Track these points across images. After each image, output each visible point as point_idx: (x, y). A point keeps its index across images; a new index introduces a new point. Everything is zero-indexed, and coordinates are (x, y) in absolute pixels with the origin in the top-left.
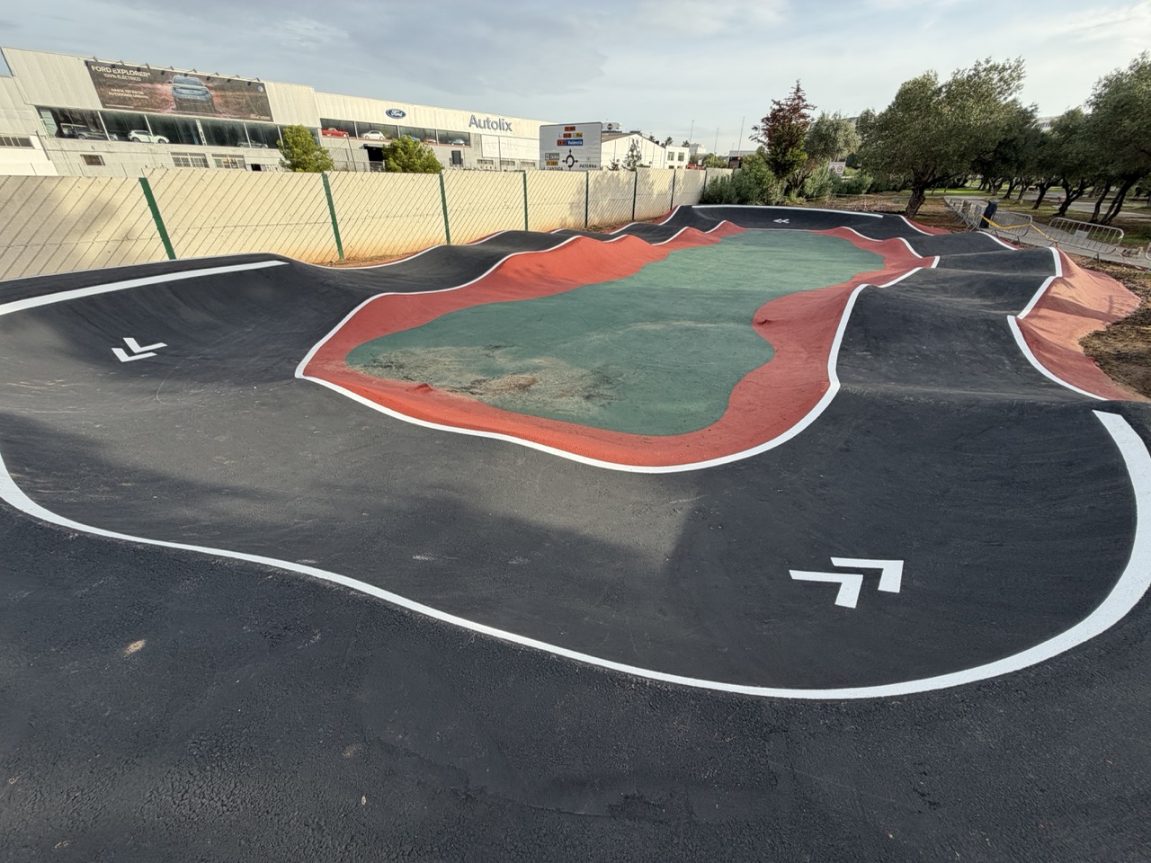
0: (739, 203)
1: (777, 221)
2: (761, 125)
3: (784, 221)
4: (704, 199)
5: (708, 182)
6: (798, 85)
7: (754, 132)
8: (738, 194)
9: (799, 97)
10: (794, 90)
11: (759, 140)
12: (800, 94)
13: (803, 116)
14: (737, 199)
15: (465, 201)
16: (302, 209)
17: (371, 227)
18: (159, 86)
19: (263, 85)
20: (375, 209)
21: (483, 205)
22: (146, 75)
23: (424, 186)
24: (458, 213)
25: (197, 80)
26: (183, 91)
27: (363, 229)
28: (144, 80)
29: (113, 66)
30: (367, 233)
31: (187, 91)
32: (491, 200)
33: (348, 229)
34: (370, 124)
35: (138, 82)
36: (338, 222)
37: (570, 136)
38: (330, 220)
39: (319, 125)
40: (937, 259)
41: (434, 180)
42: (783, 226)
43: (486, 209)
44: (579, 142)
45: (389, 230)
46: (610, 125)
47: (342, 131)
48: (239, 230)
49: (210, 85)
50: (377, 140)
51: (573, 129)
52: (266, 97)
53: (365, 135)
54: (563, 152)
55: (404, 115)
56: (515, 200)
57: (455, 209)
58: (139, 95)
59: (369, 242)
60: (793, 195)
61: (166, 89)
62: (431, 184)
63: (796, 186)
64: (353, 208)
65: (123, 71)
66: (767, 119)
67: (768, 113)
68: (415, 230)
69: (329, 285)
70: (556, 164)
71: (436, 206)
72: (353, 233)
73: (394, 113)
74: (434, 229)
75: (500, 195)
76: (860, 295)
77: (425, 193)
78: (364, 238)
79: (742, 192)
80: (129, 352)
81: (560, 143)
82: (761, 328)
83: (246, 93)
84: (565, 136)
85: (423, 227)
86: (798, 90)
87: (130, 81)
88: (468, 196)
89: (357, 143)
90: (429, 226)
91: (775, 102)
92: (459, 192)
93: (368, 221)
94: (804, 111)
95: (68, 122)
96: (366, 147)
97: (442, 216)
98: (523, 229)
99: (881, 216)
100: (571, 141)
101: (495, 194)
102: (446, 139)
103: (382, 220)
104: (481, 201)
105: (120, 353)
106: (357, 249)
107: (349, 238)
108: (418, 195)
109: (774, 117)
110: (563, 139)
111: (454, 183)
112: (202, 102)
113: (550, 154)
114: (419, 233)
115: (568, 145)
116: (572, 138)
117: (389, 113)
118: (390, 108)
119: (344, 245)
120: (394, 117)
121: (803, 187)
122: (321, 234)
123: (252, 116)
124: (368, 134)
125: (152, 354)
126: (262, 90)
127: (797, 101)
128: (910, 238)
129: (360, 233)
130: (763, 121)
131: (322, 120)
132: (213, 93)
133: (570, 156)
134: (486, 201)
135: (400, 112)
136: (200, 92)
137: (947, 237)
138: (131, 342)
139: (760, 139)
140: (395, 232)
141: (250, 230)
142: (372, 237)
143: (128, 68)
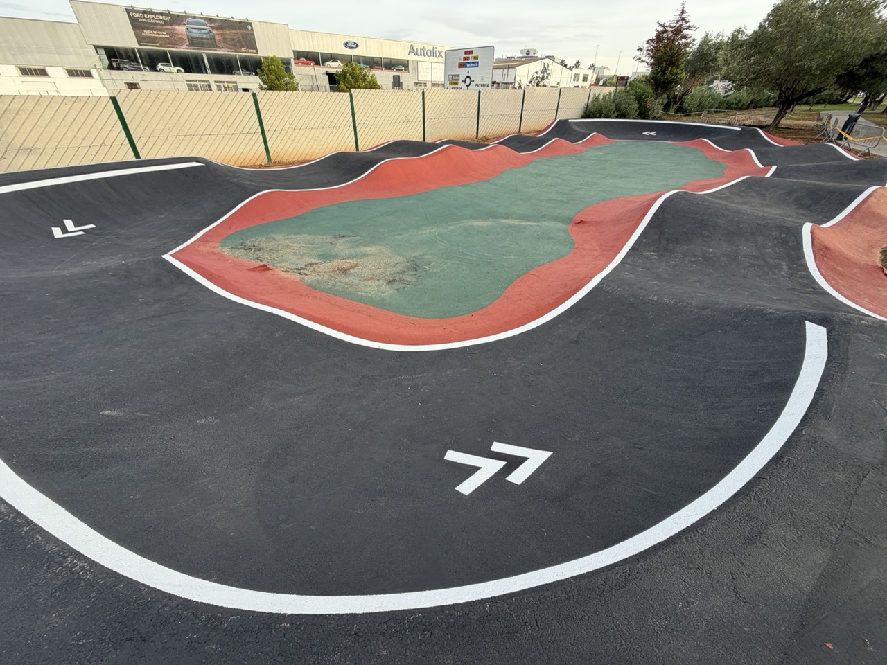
0: (617, 118)
1: (645, 133)
2: (646, 46)
3: (652, 134)
4: (587, 114)
5: (591, 99)
6: (683, 7)
7: (639, 53)
8: (617, 110)
9: (683, 19)
10: (679, 13)
11: (642, 61)
12: (683, 16)
13: (685, 37)
14: (616, 114)
15: (372, 115)
16: (237, 122)
17: (293, 136)
18: (177, 27)
19: (251, 24)
20: (296, 122)
21: (387, 119)
22: (167, 18)
23: (337, 102)
24: (365, 125)
25: (203, 21)
26: (194, 31)
27: (286, 138)
28: (166, 23)
29: (144, 12)
30: (290, 142)
31: (197, 31)
32: (394, 115)
33: (274, 139)
34: (331, 54)
35: (162, 25)
36: (266, 132)
37: (468, 58)
38: (259, 130)
39: (291, 56)
40: (774, 168)
41: (345, 97)
42: (651, 138)
43: (389, 122)
44: (475, 64)
45: (308, 140)
46: (528, 51)
47: (310, 60)
48: (188, 138)
49: (213, 25)
50: (336, 67)
51: (471, 52)
52: (253, 34)
53: (327, 63)
54: (463, 73)
55: (357, 46)
56: (414, 115)
57: (362, 122)
58: (163, 35)
59: (291, 148)
60: (672, 112)
61: (181, 29)
62: (342, 102)
63: (675, 103)
64: (278, 122)
65: (152, 16)
66: (652, 40)
67: (653, 35)
68: (329, 140)
69: (232, 183)
70: (456, 84)
71: (347, 119)
72: (278, 141)
73: (350, 44)
74: (345, 138)
75: (401, 110)
76: (666, 200)
77: (338, 109)
78: (287, 145)
79: (622, 107)
80: (65, 230)
81: (461, 65)
82: (575, 228)
83: (238, 31)
84: (465, 59)
85: (336, 138)
86: (683, 12)
87: (157, 24)
88: (374, 111)
89: (321, 71)
90: (341, 137)
91: (660, 25)
92: (367, 108)
93: (290, 132)
94: (685, 32)
95: (116, 57)
96: (328, 73)
97: (352, 128)
98: (421, 140)
99: (739, 129)
100: (469, 63)
101: (397, 110)
102: (390, 65)
103: (302, 132)
104: (385, 116)
105: (57, 233)
106: (282, 154)
107: (275, 145)
108: (331, 110)
109: (659, 39)
110: (462, 61)
111: (362, 100)
112: (207, 39)
113: (453, 75)
114: (332, 143)
115: (466, 67)
116: (470, 61)
117: (346, 44)
118: (346, 41)
119: (271, 152)
120: (350, 48)
121: (682, 103)
122: (252, 142)
123: (243, 50)
124: (329, 63)
125: (82, 233)
126: (250, 28)
127: (680, 23)
128: (757, 149)
129: (284, 141)
130: (648, 42)
131: (294, 51)
132: (215, 32)
133: (468, 77)
134: (389, 115)
135: (355, 43)
136: (206, 31)
137: (793, 148)
138: (69, 224)
139: (644, 59)
140: (313, 141)
141: (196, 139)
142: (294, 145)
143: (155, 14)
